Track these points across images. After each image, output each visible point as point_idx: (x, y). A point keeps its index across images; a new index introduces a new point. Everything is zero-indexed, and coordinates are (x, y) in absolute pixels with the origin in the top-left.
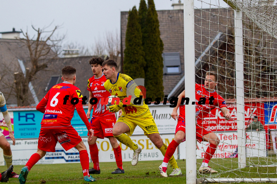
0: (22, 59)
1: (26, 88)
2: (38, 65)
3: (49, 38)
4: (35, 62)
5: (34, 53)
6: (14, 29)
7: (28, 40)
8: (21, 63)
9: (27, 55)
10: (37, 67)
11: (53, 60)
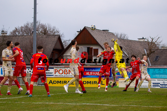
0: (146, 49)
2: (151, 51)
3: (156, 42)
4: (150, 50)
5: (150, 47)
6: (143, 38)
7: (148, 42)
8: (145, 50)
9: (147, 47)
10: (151, 52)
11: (157, 49)
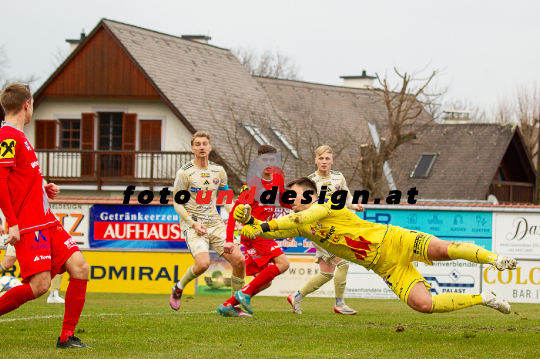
0: (375, 122)
1: (379, 171)
2: (401, 133)
3: (421, 91)
4: (396, 128)
5: (395, 114)
6: (364, 72)
7: (386, 92)
8: (373, 129)
9: (383, 116)
10: (399, 137)
11: (426, 126)
